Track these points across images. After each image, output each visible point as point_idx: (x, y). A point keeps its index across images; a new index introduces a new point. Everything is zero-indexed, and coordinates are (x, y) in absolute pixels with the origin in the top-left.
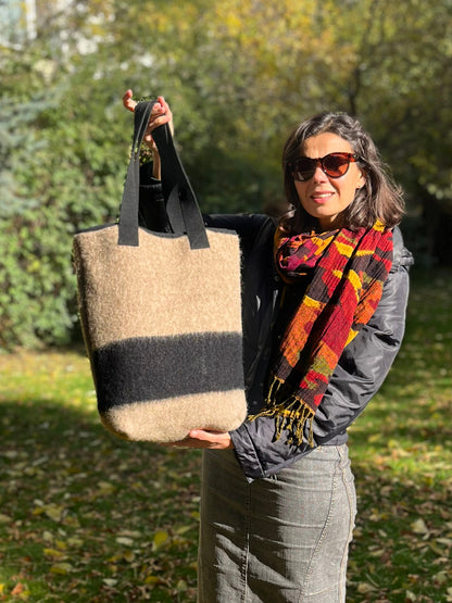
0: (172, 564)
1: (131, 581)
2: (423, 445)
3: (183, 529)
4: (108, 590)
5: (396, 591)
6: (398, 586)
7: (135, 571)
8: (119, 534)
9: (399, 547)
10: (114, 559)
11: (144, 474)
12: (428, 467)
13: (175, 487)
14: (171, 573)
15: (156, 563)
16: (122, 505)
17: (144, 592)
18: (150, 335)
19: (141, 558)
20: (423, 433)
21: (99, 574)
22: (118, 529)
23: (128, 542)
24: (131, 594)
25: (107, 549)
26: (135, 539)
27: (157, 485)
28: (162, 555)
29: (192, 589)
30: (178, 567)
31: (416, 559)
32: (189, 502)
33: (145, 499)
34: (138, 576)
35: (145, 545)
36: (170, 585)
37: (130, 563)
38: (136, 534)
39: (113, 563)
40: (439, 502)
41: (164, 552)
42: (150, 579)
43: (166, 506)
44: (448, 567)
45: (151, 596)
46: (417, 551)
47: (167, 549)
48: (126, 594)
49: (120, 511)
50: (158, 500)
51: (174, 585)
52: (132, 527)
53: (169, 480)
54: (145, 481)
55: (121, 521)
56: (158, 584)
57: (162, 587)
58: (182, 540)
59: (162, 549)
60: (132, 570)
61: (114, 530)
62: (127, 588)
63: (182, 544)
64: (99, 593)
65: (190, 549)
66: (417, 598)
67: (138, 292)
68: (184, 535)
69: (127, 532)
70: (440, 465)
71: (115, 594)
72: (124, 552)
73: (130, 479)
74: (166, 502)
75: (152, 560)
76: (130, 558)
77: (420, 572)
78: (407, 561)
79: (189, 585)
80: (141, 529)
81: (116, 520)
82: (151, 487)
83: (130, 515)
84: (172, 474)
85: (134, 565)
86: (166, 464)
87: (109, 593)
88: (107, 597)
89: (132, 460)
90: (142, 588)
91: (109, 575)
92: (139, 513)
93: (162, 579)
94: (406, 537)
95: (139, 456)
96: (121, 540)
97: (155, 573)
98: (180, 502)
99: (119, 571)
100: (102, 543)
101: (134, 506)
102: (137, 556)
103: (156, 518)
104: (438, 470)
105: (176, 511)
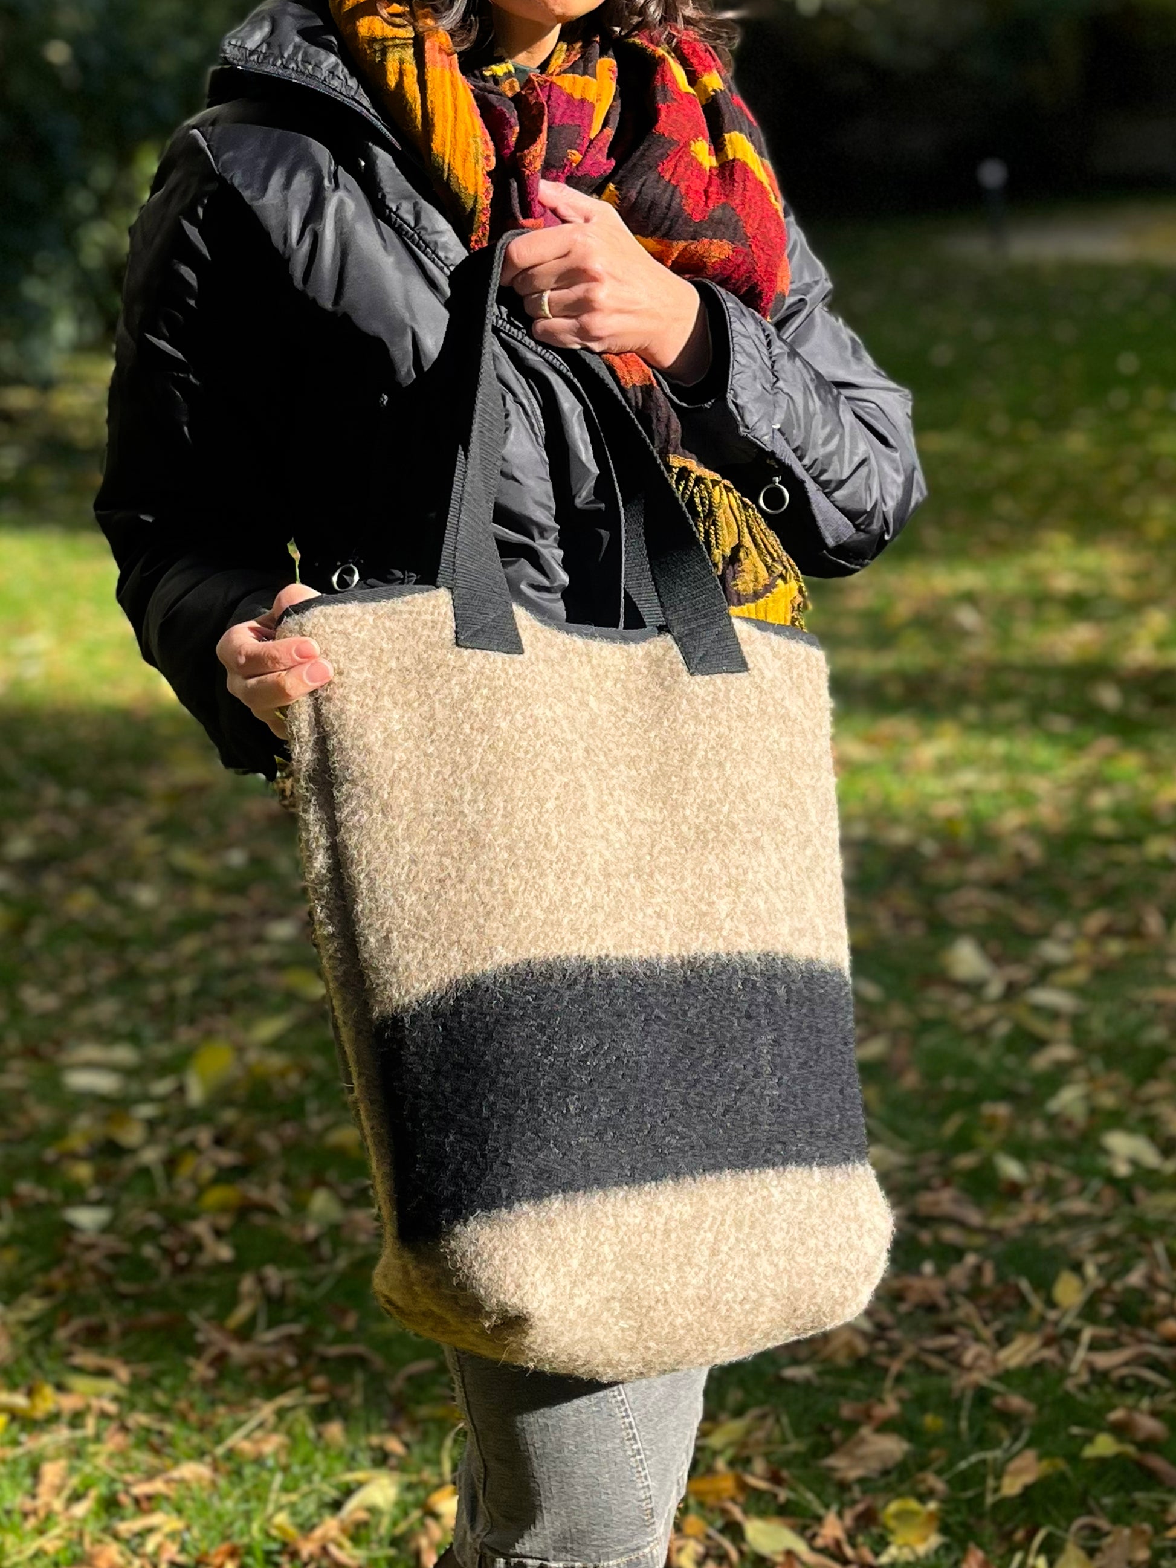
0: (268, 1142)
1: (151, 1209)
2: (900, 726)
3: (269, 1028)
4: (89, 1247)
5: (966, 1161)
6: (963, 1142)
7: (159, 1173)
8: (64, 1058)
9: (926, 1026)
10: (77, 1142)
11: (94, 863)
12: (934, 785)
13: (202, 899)
14: (278, 1168)
15: (220, 1141)
16: (49, 966)
17: (208, 1239)
18: (591, 952)
19: (164, 1131)
20: (894, 690)
21: (42, 1194)
22: (59, 1044)
23: (104, 1083)
24: (168, 1253)
25: (42, 1114)
26: (128, 1072)
27: (145, 896)
28: (229, 1116)
29: (361, 1216)
30: (291, 1149)
31: (984, 1058)
32: (259, 939)
33: (122, 943)
34: (174, 1192)
35: (162, 1087)
36: (283, 1208)
37: (131, 1151)
38: (124, 1054)
39: (74, 1156)
40: (999, 886)
41: (229, 1102)
42: (216, 1196)
43: (193, 959)
44: (1080, 1073)
45: (237, 1248)
46: (981, 1033)
47: (240, 1093)
48: (149, 1251)
49: (51, 986)
50: (162, 941)
51: (300, 1208)
52: (104, 1035)
53: (181, 878)
54: (104, 888)
55: (60, 1016)
56: (245, 1210)
57: (259, 1219)
58: (276, 1061)
59: (222, 1096)
60: (144, 1171)
61: (46, 1048)
62: (148, 1233)
63: (283, 1074)
64: (59, 1260)
65: (309, 1087)
66: (1029, 1171)
67: (542, 801)
68: (276, 1044)
69: (91, 1052)
70: (968, 778)
71: (114, 1257)
72: (108, 1119)
73: (51, 882)
74: (190, 945)
75: (204, 1136)
76: (132, 1135)
77: (1009, 1095)
78: (967, 1068)
79: (348, 1204)
80: (134, 1038)
81: (44, 1016)
82: (126, 905)
83: (85, 998)
84: (184, 857)
85: (151, 1156)
86: (154, 829)
87: (93, 1257)
88: (94, 1268)
89: (40, 823)
90: (200, 1228)
91: (75, 1196)
92: (113, 987)
93: (255, 1193)
94: (937, 993)
95: (63, 809)
96: (81, 1080)
97: (226, 1176)
98: (232, 943)
99: (102, 1178)
100: (21, 1093)
101: (88, 966)
102: (152, 1124)
103: (172, 999)
104: (967, 793)
105: (230, 973)
